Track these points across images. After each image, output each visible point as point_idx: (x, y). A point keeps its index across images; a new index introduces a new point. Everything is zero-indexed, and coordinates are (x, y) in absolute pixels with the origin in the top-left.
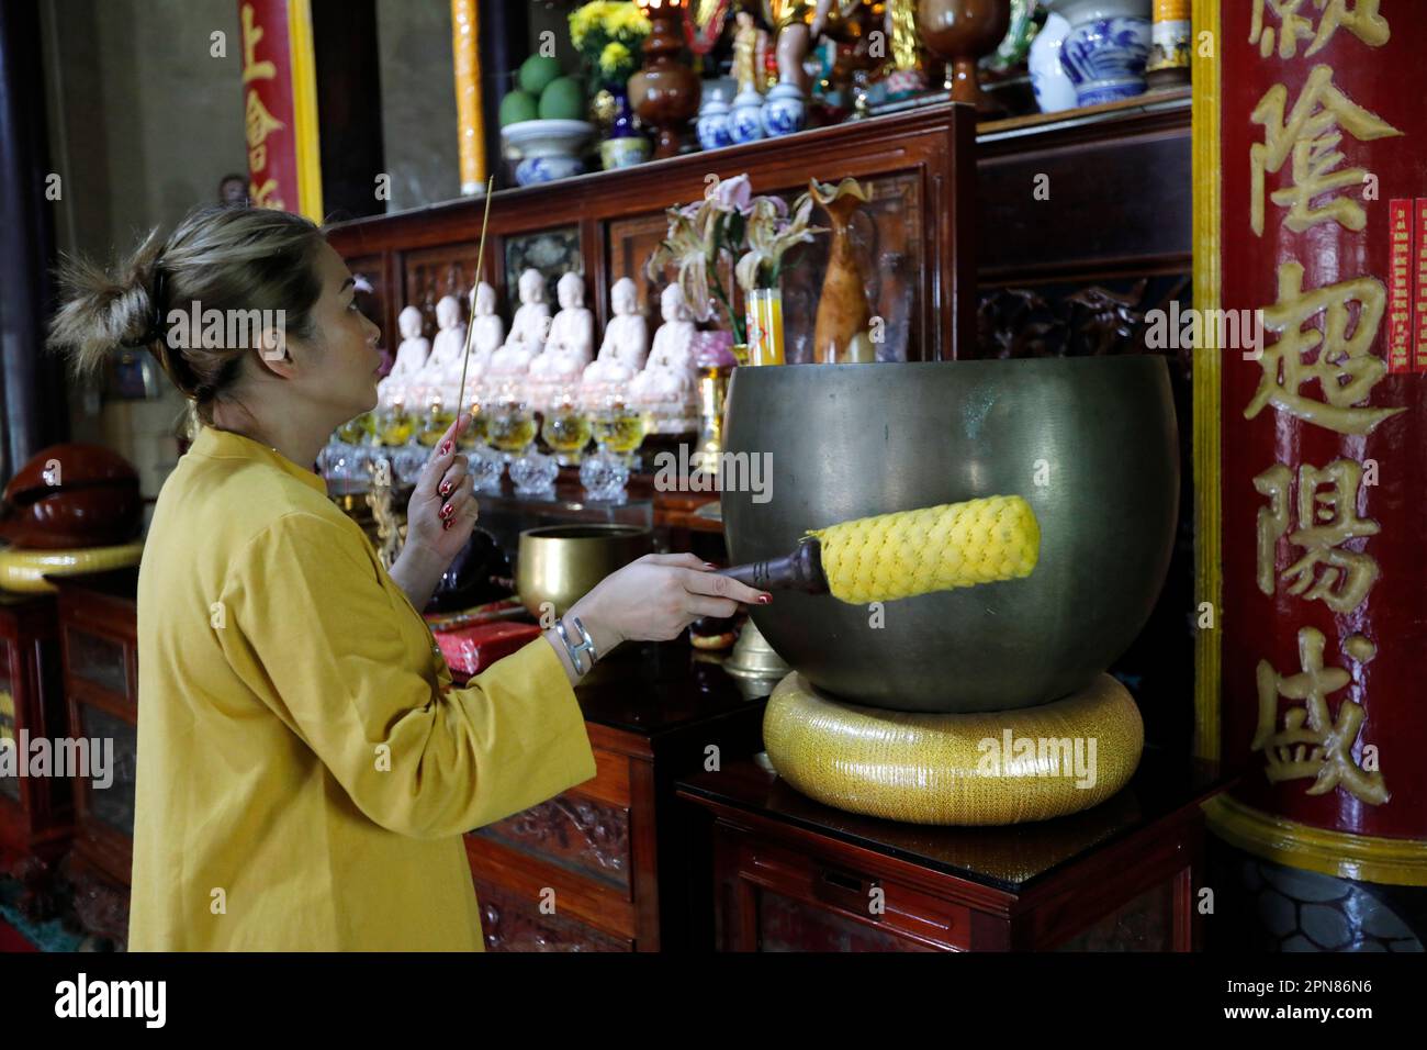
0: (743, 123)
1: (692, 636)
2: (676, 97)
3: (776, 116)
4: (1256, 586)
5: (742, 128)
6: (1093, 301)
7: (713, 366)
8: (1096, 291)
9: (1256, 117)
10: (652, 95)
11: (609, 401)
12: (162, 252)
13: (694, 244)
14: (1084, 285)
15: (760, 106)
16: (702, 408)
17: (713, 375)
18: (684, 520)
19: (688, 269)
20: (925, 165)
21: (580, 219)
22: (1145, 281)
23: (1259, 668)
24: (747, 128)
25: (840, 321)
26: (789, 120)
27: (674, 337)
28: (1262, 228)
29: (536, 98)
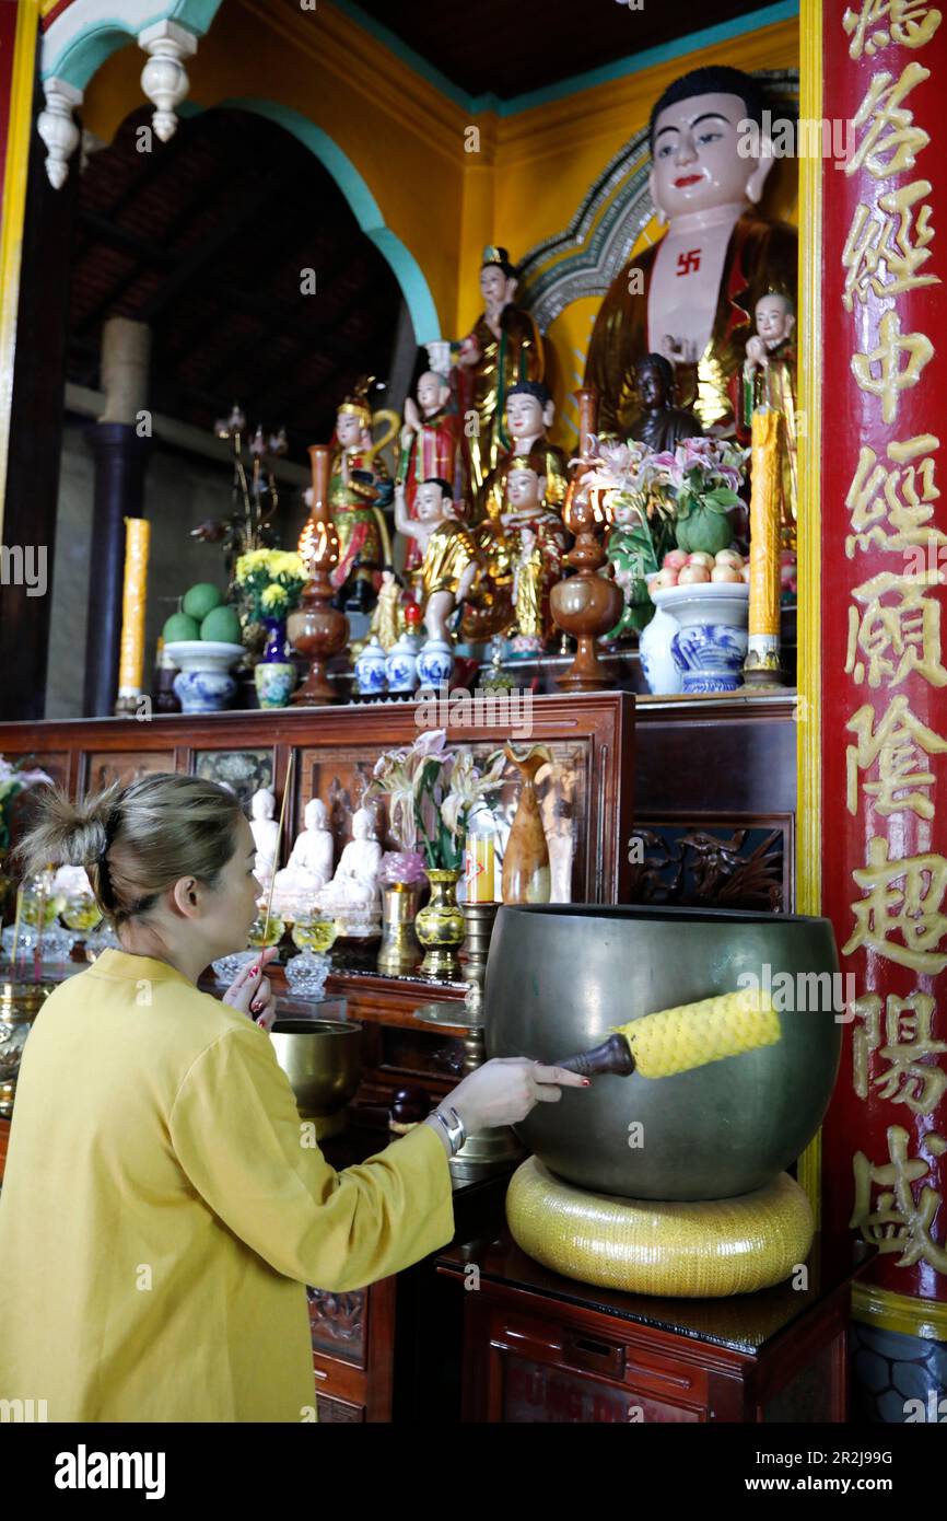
0: (399, 667)
1: (391, 1122)
2: (329, 634)
3: (429, 665)
4: (853, 1091)
5: (397, 671)
6: (700, 844)
7: (401, 882)
8: (703, 836)
9: (850, 726)
10: (308, 631)
11: (308, 908)
12: (121, 797)
13: (402, 783)
14: (691, 831)
15: (415, 656)
16: (389, 918)
17: (399, 890)
18: (376, 1016)
19: (399, 805)
20: (593, 735)
21: (275, 743)
22: (743, 832)
23: (855, 1159)
24: (402, 672)
25: (527, 857)
26: (439, 670)
27: (362, 853)
28: (856, 809)
29: (198, 622)
